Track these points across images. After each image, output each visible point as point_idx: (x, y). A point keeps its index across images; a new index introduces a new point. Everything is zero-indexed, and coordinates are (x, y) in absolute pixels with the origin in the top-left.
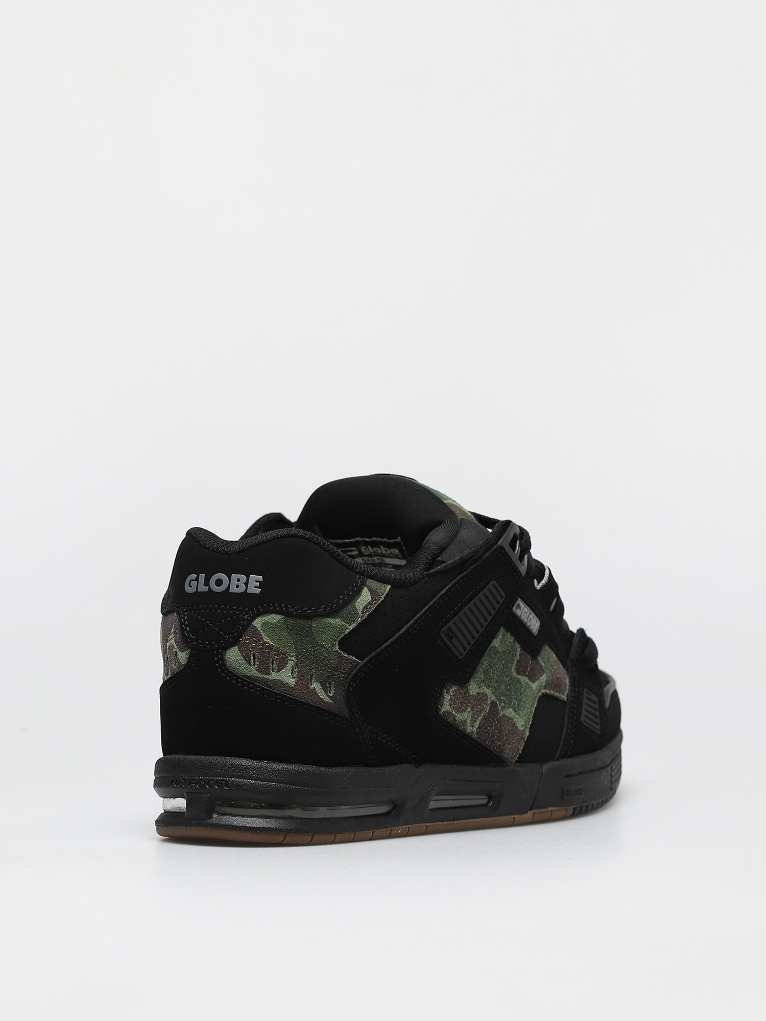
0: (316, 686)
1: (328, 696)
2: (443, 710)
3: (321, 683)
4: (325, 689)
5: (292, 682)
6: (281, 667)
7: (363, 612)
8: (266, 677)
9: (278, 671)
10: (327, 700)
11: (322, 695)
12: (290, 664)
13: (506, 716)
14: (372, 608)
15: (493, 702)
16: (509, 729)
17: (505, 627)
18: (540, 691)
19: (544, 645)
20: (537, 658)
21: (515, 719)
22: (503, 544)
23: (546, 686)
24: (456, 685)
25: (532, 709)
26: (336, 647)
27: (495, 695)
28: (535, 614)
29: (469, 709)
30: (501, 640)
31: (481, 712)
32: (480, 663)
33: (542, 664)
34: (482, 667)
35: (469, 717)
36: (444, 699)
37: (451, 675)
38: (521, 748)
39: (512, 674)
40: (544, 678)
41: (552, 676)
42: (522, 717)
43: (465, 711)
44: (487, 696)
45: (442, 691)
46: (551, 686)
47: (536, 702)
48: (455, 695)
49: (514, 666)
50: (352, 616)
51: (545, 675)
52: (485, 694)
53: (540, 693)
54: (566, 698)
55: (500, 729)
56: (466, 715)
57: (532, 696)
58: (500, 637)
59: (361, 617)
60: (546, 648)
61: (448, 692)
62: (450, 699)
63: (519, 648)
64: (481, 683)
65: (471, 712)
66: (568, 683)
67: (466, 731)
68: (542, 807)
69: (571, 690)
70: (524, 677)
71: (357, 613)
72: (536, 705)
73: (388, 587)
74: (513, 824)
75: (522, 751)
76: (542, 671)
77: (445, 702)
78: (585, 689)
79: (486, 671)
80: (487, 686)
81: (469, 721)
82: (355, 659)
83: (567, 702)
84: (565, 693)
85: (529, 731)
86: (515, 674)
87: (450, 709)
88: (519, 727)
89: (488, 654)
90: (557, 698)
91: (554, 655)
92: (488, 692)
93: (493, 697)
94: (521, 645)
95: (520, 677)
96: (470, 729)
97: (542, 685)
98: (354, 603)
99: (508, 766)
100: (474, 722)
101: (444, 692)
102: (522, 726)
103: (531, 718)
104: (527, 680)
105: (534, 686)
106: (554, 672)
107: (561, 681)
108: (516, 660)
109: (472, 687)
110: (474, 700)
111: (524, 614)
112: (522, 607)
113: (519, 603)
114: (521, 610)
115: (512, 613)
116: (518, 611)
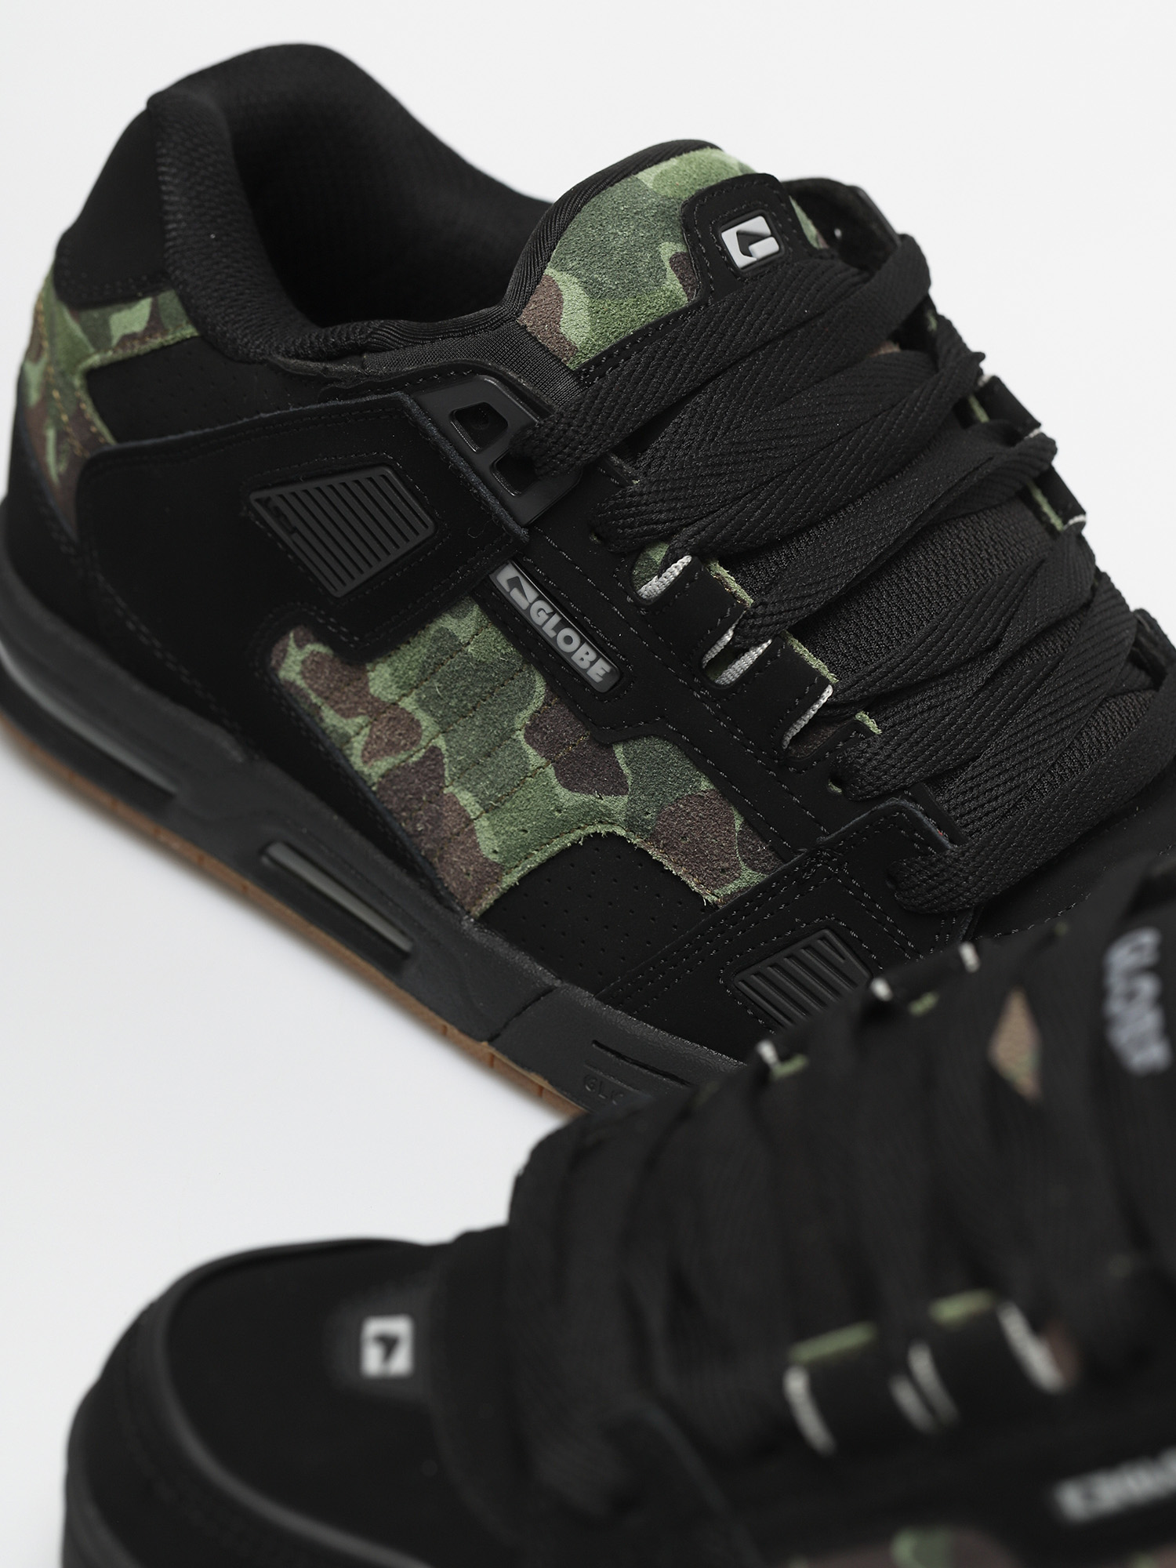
0: (51, 435)
1: (59, 470)
2: (281, 675)
3: (56, 433)
4: (58, 454)
7: (119, 344)
10: (55, 474)
11: (50, 456)
13: (456, 803)
14: (138, 348)
15: (434, 750)
16: (458, 834)
17: (484, 608)
18: (601, 822)
19: (655, 736)
20: (609, 747)
21: (477, 825)
22: (408, 401)
23: (630, 826)
24: (325, 644)
25: (545, 841)
26: (77, 382)
27: (447, 741)
28: (588, 636)
29: (360, 720)
30: (472, 630)
31: (392, 747)
32: (409, 643)
33: (626, 771)
34: (415, 653)
35: (360, 738)
36: (285, 652)
37: (312, 614)
38: (488, 899)
39: (513, 731)
40: (618, 804)
41: (659, 819)
42: (497, 834)
43: (346, 714)
44: (419, 726)
45: (284, 633)
46: (653, 837)
47: (572, 836)
48: (317, 663)
49: (523, 717)
50: (99, 337)
51: (626, 798)
52: (413, 719)
53: (602, 829)
54: (711, 898)
55: (436, 820)
56: (349, 725)
57: (551, 813)
58: (467, 620)
59: (115, 351)
60: (659, 748)
61: (300, 646)
62: (303, 662)
63: (540, 687)
64: (407, 688)
65: (366, 731)
66: (749, 877)
67: (346, 759)
68: (516, 1062)
69: (751, 895)
70: (544, 760)
71: (109, 339)
72: (574, 845)
73: (189, 331)
74: (443, 1035)
75: (492, 907)
76: (617, 786)
77: (289, 661)
78: (827, 932)
79: (428, 671)
80: (422, 704)
81: (358, 744)
82: (105, 431)
83: (713, 907)
84: (715, 887)
85: (521, 880)
86: (520, 736)
87: (300, 682)
88: (482, 847)
89: (435, 640)
90: (678, 878)
91: (705, 785)
92: (425, 720)
93: (441, 742)
94: (551, 685)
95: (531, 751)
96: (357, 762)
97: (610, 815)
98: (110, 314)
99: (452, 910)
100: (369, 755)
101: (289, 638)
102: (495, 852)
103: (539, 857)
104: (550, 771)
105: (566, 797)
106: (671, 814)
107: (701, 851)
108: (532, 708)
109: (381, 679)
110: (377, 710)
111: (541, 614)
112: (531, 594)
113: (517, 577)
114: (527, 598)
115: (494, 588)
116: (515, 594)
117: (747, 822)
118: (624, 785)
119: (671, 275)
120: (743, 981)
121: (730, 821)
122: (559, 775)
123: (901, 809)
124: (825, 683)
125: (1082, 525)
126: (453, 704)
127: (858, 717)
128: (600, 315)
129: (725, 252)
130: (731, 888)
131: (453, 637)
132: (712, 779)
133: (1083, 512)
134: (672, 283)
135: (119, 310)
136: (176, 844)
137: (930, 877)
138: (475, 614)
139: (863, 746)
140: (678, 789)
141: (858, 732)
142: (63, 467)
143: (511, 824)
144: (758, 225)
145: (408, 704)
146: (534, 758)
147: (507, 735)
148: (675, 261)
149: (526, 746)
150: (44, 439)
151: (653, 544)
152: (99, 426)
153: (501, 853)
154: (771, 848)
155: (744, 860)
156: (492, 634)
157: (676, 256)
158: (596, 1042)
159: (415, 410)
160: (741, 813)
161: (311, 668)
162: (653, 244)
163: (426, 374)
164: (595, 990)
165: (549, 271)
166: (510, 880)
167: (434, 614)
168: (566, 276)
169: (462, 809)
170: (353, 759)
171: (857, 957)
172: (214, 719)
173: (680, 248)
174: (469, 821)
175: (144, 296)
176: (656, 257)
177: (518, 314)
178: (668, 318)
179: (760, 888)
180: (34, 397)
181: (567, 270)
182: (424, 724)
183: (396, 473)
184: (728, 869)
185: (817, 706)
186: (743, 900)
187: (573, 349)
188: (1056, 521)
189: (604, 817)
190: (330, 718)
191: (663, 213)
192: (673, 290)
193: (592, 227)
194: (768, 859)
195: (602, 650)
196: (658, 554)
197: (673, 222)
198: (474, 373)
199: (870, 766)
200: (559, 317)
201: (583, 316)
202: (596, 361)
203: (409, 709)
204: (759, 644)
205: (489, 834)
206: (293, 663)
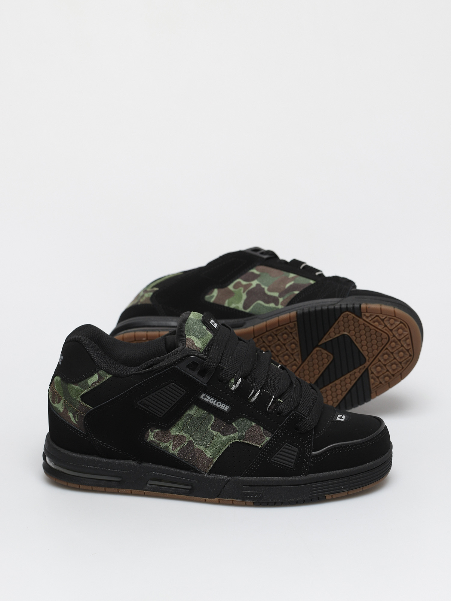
0: (71, 415)
1: (75, 421)
2: (148, 440)
3: (73, 413)
4: (75, 418)
5: (61, 410)
6: (59, 402)
7: (91, 385)
8: (53, 404)
9: (58, 404)
10: (74, 422)
11: (72, 419)
12: (62, 402)
13: (198, 449)
14: (97, 384)
15: (190, 441)
16: (200, 456)
17: (197, 405)
18: (233, 440)
19: (241, 418)
20: (231, 424)
21: (205, 452)
22: (176, 367)
23: (239, 438)
24: (158, 429)
25: (221, 449)
26: (79, 399)
27: (193, 438)
28: (223, 402)
29: (170, 442)
30: (195, 411)
31: (179, 444)
32: (180, 420)
33: (236, 427)
34: (181, 423)
36: (149, 434)
37: (154, 423)
40: (236, 435)
41: (246, 434)
42: (210, 452)
43: (166, 442)
45: (147, 430)
46: (245, 439)
47: (227, 445)
48: (158, 434)
49: (210, 425)
50: (85, 386)
51: (238, 433)
52: (184, 436)
53: (233, 441)
54: (261, 446)
55: (194, 455)
56: (167, 444)
57: (222, 442)
58: (194, 410)
59: (90, 387)
60: (243, 419)
61: (152, 432)
62: (153, 435)
63: (213, 417)
64: (180, 430)
65: (172, 443)
66: (267, 439)
67: (168, 451)
68: (225, 498)
69: (269, 442)
70: (217, 432)
71: (88, 386)
72: (228, 447)
73: (110, 376)
74: (205, 502)
75: (212, 468)
76: (235, 431)
78: (286, 443)
79: (185, 425)
80: (185, 432)
81: (170, 447)
82: (89, 407)
83: (261, 448)
84: (261, 443)
85: (218, 459)
86: (210, 429)
87: (153, 440)
88: (207, 456)
89: (186, 417)
90: (252, 445)
91: (253, 424)
92: (186, 435)
93: (191, 439)
94: (215, 416)
95: (213, 431)
97: (235, 438)
98: (87, 380)
99: (202, 473)
100: (173, 449)
101: (149, 431)
102: (211, 456)
103: (221, 453)
104: (219, 434)
105: (224, 437)
106: (248, 432)
107: (256, 437)
108: (212, 423)
109: (174, 431)
110: (174, 438)
111: (212, 401)
112: (209, 398)
113: (205, 396)
115: (200, 400)
116: (205, 399)
117: (264, 428)
118: (237, 430)
119: (208, 331)
120: (273, 460)
121: (260, 429)
122: (222, 434)
123: (295, 413)
124: (272, 395)
126: (192, 429)
127: (278, 400)
128: (201, 341)
130: (264, 442)
131: (190, 415)
132: (255, 422)
134: (209, 333)
135: (89, 379)
136: (124, 491)
137: (304, 425)
138: (195, 408)
139: (282, 405)
140: (248, 427)
141: (280, 403)
142: (77, 420)
143: (213, 448)
145: (181, 434)
146: (215, 432)
147: (207, 430)
150: (69, 416)
151: (231, 379)
152: (87, 406)
153: (212, 455)
154: (270, 432)
155: (266, 436)
156: (200, 410)
157: (206, 328)
158: (244, 486)
159: (178, 368)
160: (262, 427)
161: (156, 435)
162: (201, 327)
163: (178, 361)
164: (240, 475)
165: (187, 337)
166: (215, 460)
167: (186, 411)
168: (191, 337)
169: (200, 450)
170: (170, 451)
171: (295, 446)
172: (129, 459)
174: (203, 452)
175: (96, 373)
176: (203, 329)
177: (186, 346)
178: (212, 339)
179: (270, 440)
181: (191, 335)
182: (186, 436)
183: (175, 383)
184: (263, 439)
185: (272, 399)
186: (268, 444)
187: (200, 348)
189: (233, 438)
190: (162, 444)
191: (199, 322)
192: (210, 335)
193: (190, 327)
194: (270, 434)
195: (227, 404)
196: (233, 381)
198: (188, 357)
199: (284, 408)
200: (194, 344)
201: (199, 342)
202: (205, 350)
204: (258, 391)
205: (208, 452)
206: (151, 436)
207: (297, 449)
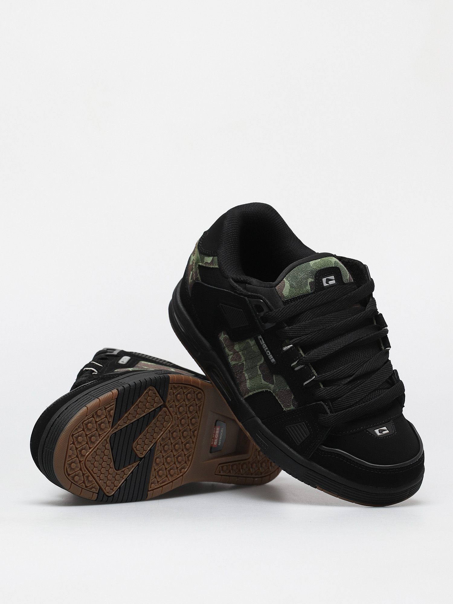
2: (220, 339)
3: (192, 273)
7: (206, 263)
10: (190, 281)
11: (190, 277)
13: (244, 375)
14: (209, 266)
15: (243, 363)
16: (244, 381)
17: (256, 341)
19: (281, 376)
20: (272, 375)
22: (247, 300)
23: (273, 391)
24: (228, 336)
25: (258, 389)
26: (197, 265)
27: (246, 363)
28: (272, 353)
29: (231, 353)
30: (253, 344)
31: (236, 360)
32: (242, 342)
33: (275, 381)
34: (243, 345)
35: (231, 356)
36: (221, 334)
37: (227, 329)
38: (247, 396)
39: (257, 365)
40: (272, 386)
41: (279, 392)
42: (250, 384)
43: (230, 351)
44: (241, 358)
45: (222, 331)
46: (277, 395)
47: (263, 389)
49: (259, 364)
50: (202, 261)
51: (274, 386)
52: (240, 356)
53: (269, 390)
55: (241, 377)
57: (260, 384)
58: (252, 342)
59: (204, 264)
60: (282, 379)
61: (224, 335)
62: (224, 338)
63: (263, 360)
64: (241, 350)
66: (292, 407)
67: (228, 359)
68: (245, 429)
69: (292, 411)
70: (261, 373)
71: (204, 261)
73: (217, 267)
75: (247, 397)
76: (272, 383)
77: (221, 337)
78: (304, 423)
79: (245, 349)
80: (243, 354)
81: (230, 357)
82: (200, 278)
83: (285, 411)
84: (286, 408)
85: (253, 394)
86: (258, 367)
87: (223, 341)
88: (247, 386)
89: (247, 343)
90: (280, 404)
91: (288, 388)
92: (243, 358)
93: (244, 362)
94: (265, 360)
96: (230, 360)
98: (205, 257)
99: (241, 395)
100: (232, 360)
103: (257, 391)
104: (262, 375)
105: (263, 381)
106: (281, 391)
107: (285, 400)
108: (261, 363)
109: (237, 347)
110: (235, 352)
111: (265, 346)
113: (261, 338)
114: (263, 342)
115: (258, 339)
116: (261, 341)
117: (294, 397)
118: (274, 383)
119: (309, 286)
120: (287, 428)
121: (291, 396)
122: (263, 377)
123: (321, 404)
124: (314, 375)
125: (389, 349)
126: (248, 356)
127: (319, 383)
128: (291, 291)
129: (322, 282)
130: (289, 409)
131: (250, 344)
132: (290, 387)
133: (390, 347)
134: (308, 287)
135: (207, 257)
137: (324, 419)
138: (254, 341)
139: (319, 389)
140: (283, 387)
141: (319, 386)
142: (192, 281)
143: (253, 383)
144: (332, 277)
145: (240, 353)
146: (259, 372)
148: (311, 283)
149: (259, 370)
150: (190, 273)
151: (287, 340)
152: (199, 276)
153: (250, 388)
154: (297, 403)
155: (292, 404)
156: (256, 346)
157: (311, 282)
158: (259, 430)
159: (248, 302)
160: (294, 395)
161: (225, 339)
162: (307, 278)
164: (261, 420)
165: (284, 279)
166: (251, 394)
167: (247, 338)
168: (287, 281)
169: (245, 377)
171: (308, 430)
173: (313, 280)
174: (246, 380)
175: (212, 256)
176: (307, 282)
177: (276, 286)
178: (305, 295)
179: (294, 410)
180: (191, 263)
183: (243, 311)
184: (289, 405)
185: (312, 379)
186: (290, 412)
187: (284, 297)
188: (383, 348)
189: (269, 388)
190: (227, 350)
191: (312, 272)
192: (308, 289)
194: (296, 405)
195: (274, 357)
196: (287, 343)
197: (313, 274)
198: (260, 299)
199: (318, 394)
200: (283, 289)
201: (288, 290)
202: (288, 300)
203: (241, 354)
204: (302, 365)
205: (249, 384)
206: (223, 337)
207: (309, 433)
